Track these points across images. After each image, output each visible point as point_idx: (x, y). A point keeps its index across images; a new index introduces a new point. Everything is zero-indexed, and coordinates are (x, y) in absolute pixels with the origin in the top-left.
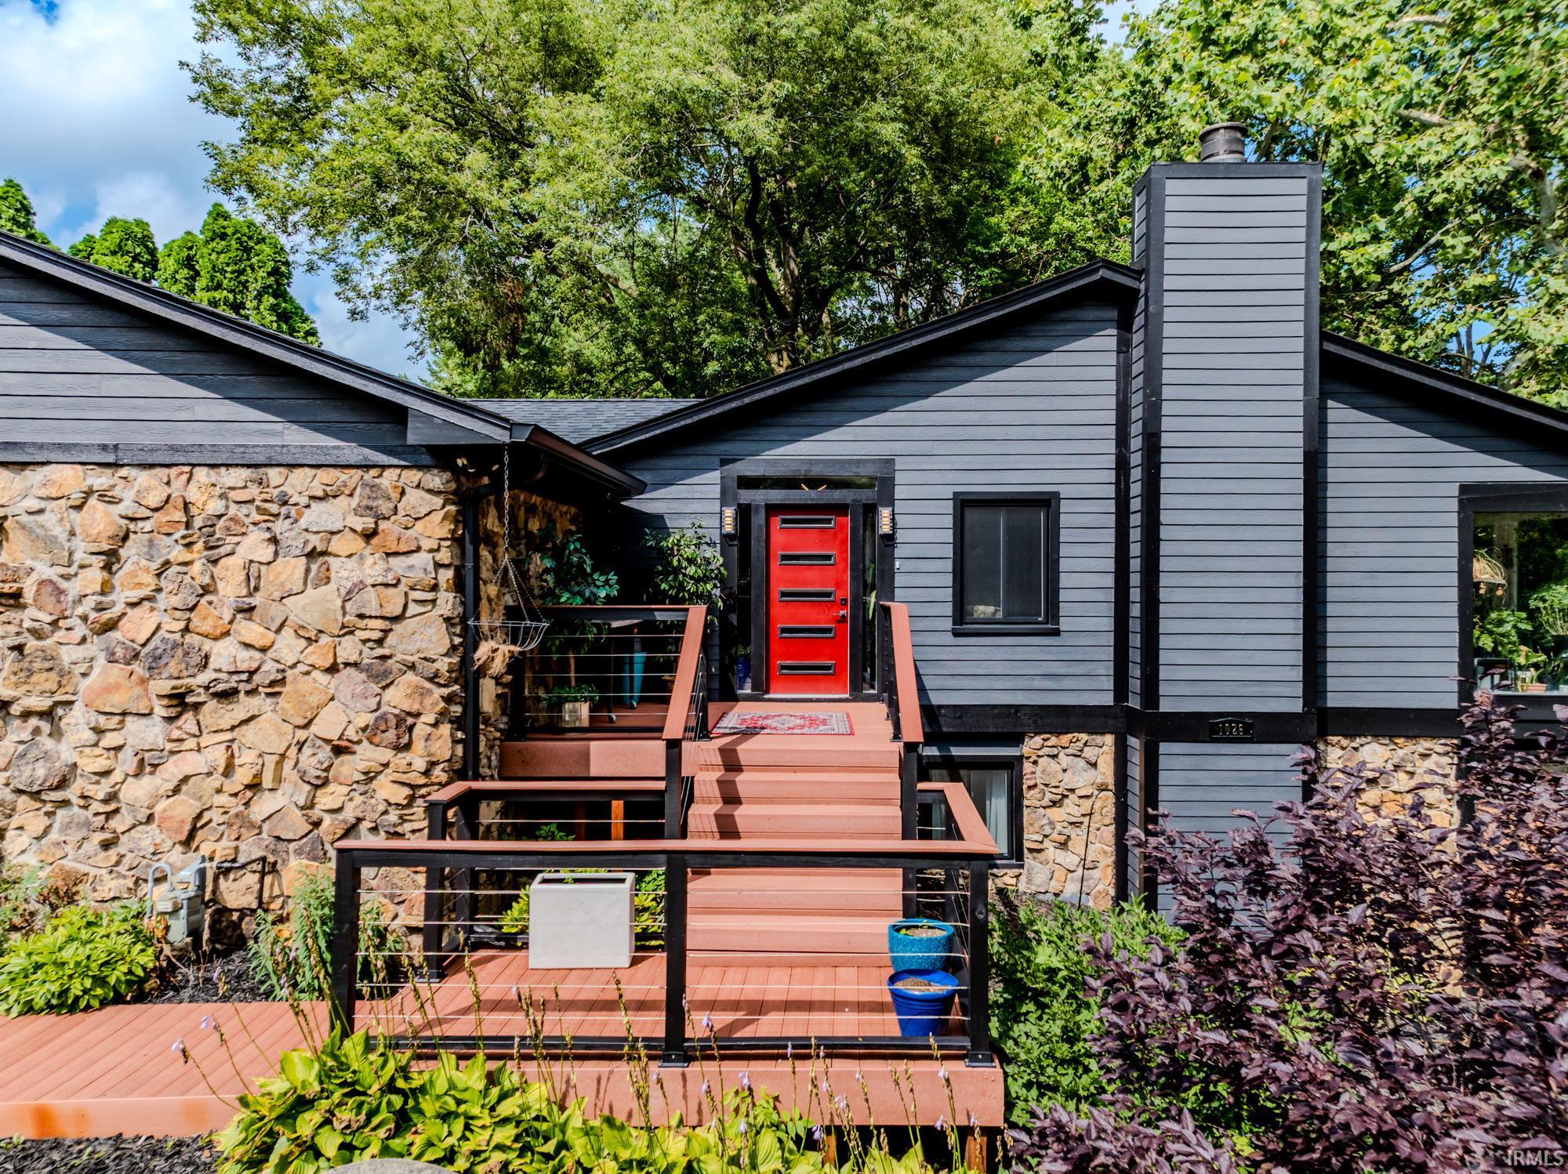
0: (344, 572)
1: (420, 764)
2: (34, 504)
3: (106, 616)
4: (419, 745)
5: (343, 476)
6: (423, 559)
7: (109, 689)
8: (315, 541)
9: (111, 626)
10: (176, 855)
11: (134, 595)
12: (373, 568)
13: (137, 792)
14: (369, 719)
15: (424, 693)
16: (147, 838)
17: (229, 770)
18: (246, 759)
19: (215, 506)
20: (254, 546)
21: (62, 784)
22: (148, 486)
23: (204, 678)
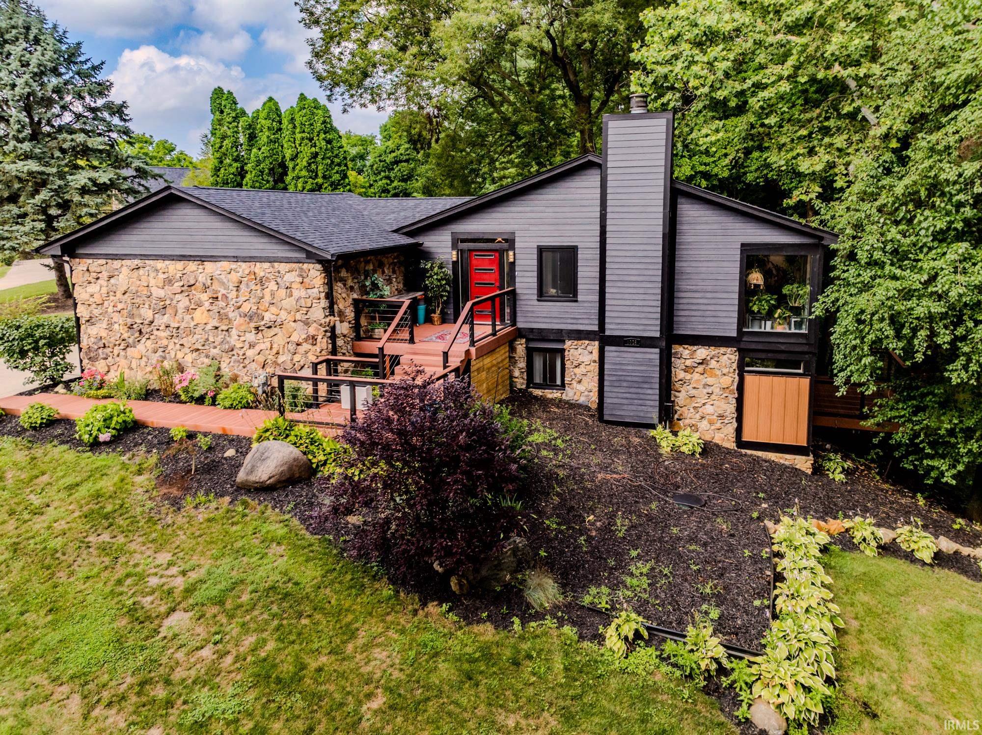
0: (296, 294)
1: (319, 350)
2: (219, 272)
3: (239, 304)
4: (318, 344)
5: (294, 265)
6: (316, 290)
7: (241, 325)
8: (288, 284)
9: (239, 308)
10: (261, 371)
11: (245, 299)
12: (303, 293)
13: (250, 353)
14: (305, 336)
15: (319, 330)
16: (254, 366)
17: (271, 348)
18: (275, 346)
19: (262, 274)
20: (272, 286)
21: (232, 350)
22: (244, 268)
23: (263, 323)
